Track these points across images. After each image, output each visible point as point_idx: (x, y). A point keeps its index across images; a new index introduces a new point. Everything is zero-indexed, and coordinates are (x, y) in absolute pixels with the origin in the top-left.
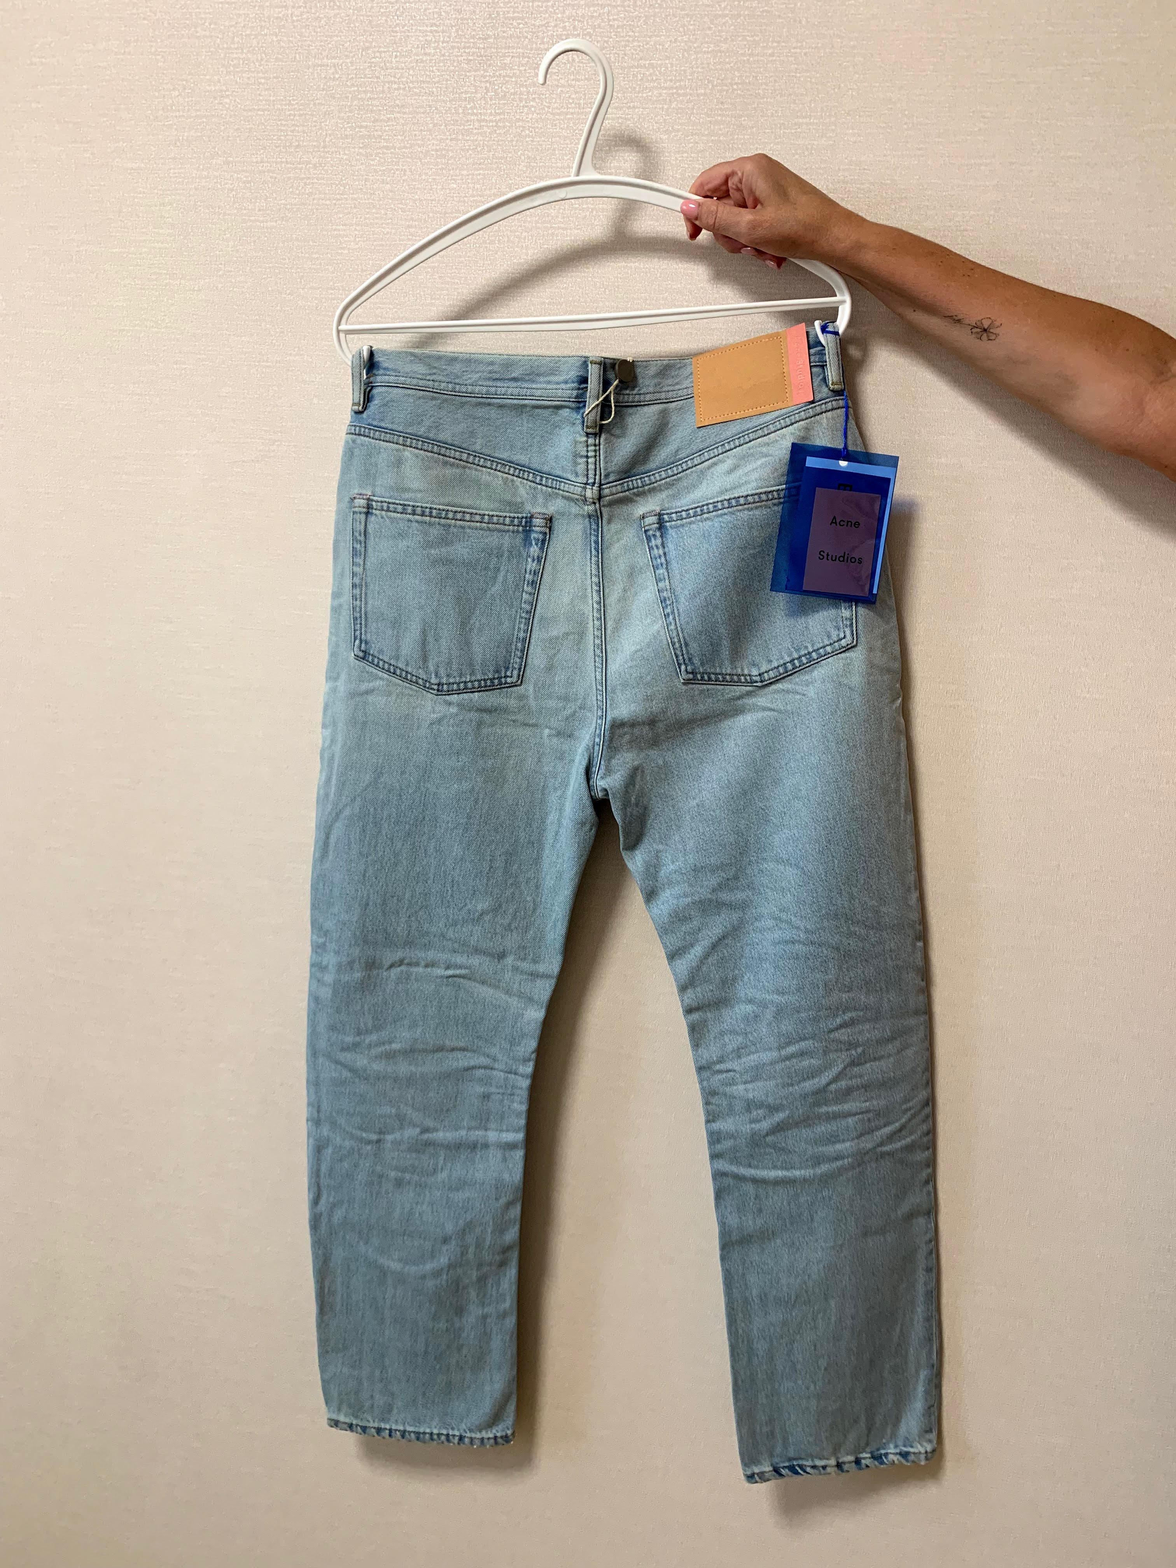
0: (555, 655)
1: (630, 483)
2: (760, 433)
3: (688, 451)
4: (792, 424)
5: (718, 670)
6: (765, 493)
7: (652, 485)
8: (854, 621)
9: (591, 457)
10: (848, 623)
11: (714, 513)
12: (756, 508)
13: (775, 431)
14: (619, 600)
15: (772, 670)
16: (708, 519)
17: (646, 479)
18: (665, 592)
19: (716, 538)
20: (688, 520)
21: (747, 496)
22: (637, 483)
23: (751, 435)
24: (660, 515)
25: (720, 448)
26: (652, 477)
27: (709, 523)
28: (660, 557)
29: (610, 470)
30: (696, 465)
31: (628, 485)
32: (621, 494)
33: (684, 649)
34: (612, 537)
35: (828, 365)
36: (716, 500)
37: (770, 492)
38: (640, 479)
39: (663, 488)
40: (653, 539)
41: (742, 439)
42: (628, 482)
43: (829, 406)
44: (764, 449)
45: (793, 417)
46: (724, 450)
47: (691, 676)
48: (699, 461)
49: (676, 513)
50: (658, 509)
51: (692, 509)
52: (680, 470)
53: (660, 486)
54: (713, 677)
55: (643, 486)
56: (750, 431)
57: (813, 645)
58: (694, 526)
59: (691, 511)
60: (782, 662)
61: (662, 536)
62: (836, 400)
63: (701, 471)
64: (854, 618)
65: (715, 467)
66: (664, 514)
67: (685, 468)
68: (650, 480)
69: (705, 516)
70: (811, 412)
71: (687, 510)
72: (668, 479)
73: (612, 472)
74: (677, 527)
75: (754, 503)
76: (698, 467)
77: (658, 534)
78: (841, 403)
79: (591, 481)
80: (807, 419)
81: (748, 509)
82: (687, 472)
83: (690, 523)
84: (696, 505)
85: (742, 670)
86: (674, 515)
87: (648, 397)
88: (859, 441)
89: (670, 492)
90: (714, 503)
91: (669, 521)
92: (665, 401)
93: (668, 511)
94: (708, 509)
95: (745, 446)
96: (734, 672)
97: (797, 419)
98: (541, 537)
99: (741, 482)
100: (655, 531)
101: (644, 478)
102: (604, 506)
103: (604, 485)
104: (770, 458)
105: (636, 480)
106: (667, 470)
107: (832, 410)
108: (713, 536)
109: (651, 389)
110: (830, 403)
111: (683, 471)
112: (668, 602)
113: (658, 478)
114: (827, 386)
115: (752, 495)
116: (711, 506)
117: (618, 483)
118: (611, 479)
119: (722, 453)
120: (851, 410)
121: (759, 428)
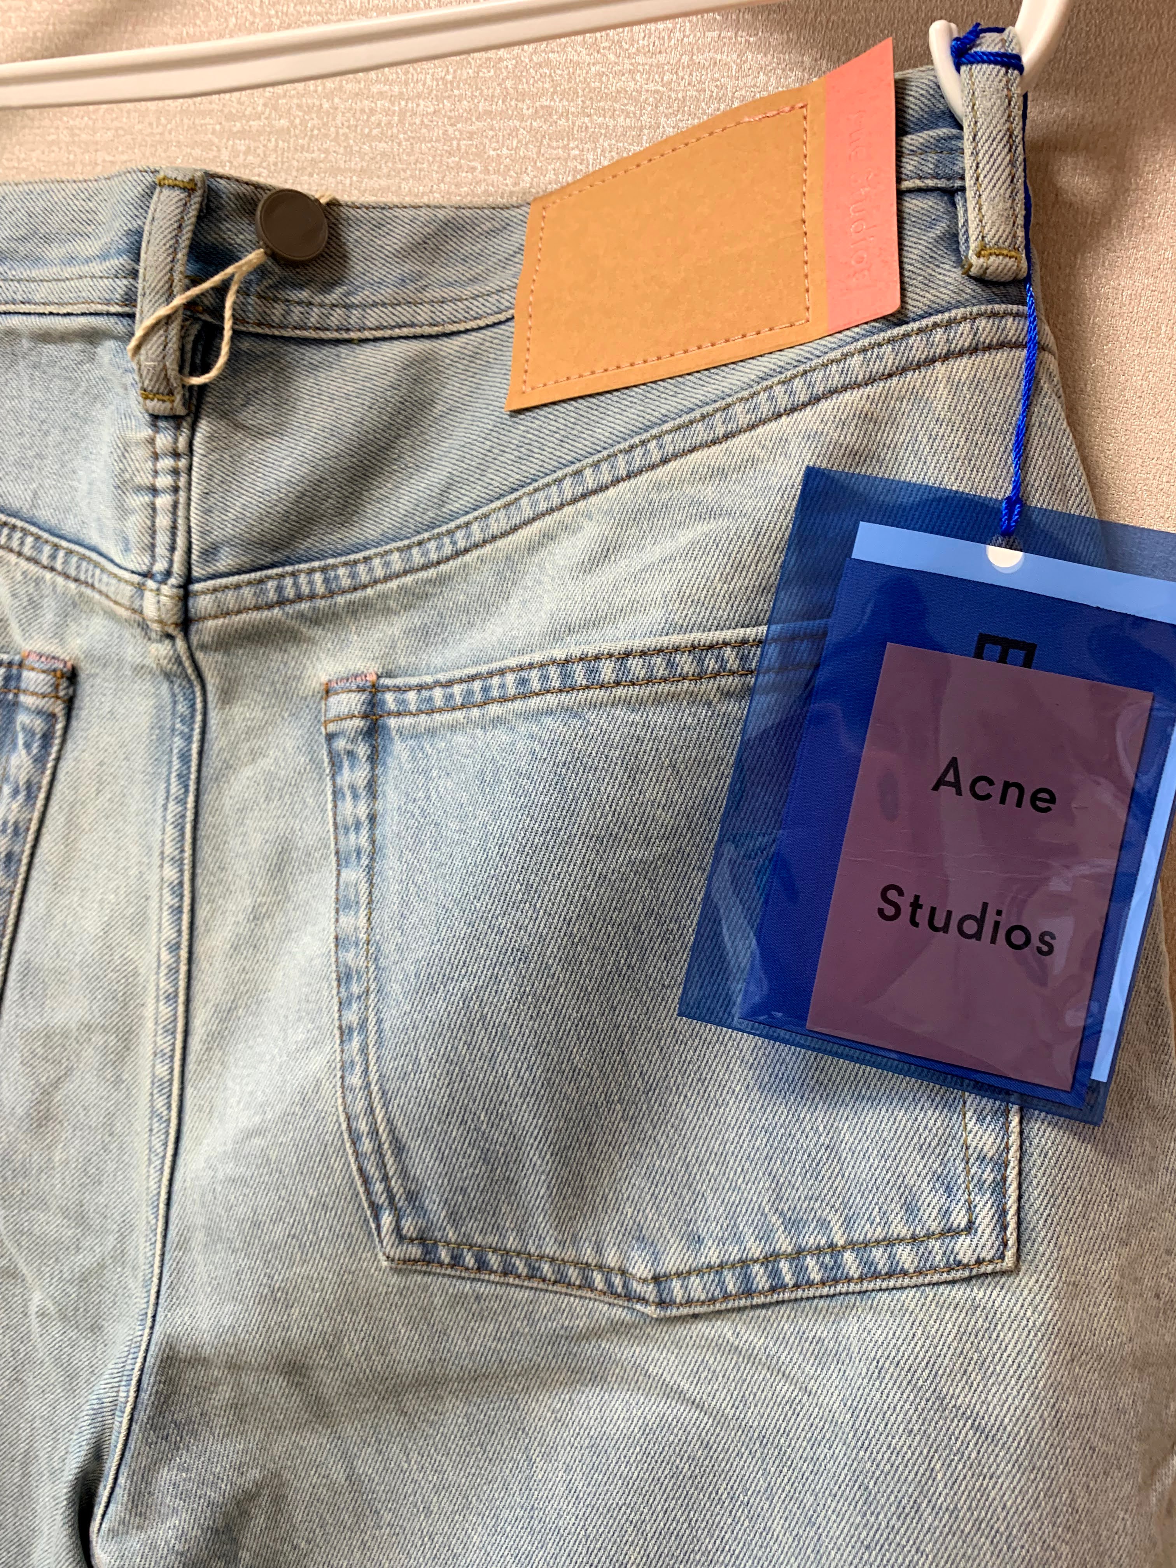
0: (56, 1084)
1: (289, 581)
2: (700, 432)
3: (477, 492)
4: (815, 400)
5: (512, 1242)
6: (693, 648)
7: (359, 594)
8: (1012, 1174)
9: (164, 491)
10: (989, 1176)
11: (518, 705)
12: (658, 701)
13: (752, 427)
14: (235, 948)
15: (699, 1272)
16: (497, 721)
17: (341, 571)
18: (353, 950)
19: (513, 792)
20: (447, 717)
21: (627, 654)
22: (311, 583)
23: (668, 438)
24: (374, 691)
25: (568, 482)
26: (361, 568)
27: (501, 735)
28: (358, 825)
29: (217, 535)
30: (494, 538)
31: (280, 589)
32: (255, 616)
33: (390, 1160)
34: (234, 746)
35: (969, 194)
36: (526, 659)
37: (711, 647)
38: (324, 570)
39: (392, 604)
40: (346, 764)
41: (639, 451)
42: (282, 576)
43: (963, 335)
44: (709, 492)
45: (819, 375)
46: (580, 490)
47: (415, 1251)
48: (504, 525)
49: (420, 688)
50: (371, 669)
51: (461, 681)
52: (448, 550)
53: (384, 596)
54: (494, 1260)
55: (331, 594)
56: (666, 427)
57: (848, 1223)
58: (460, 739)
59: (457, 689)
60: (734, 1253)
61: (373, 759)
62: (994, 315)
63: (508, 558)
64: (1013, 1163)
65: (552, 546)
66: (388, 688)
67: (461, 544)
68: (353, 576)
69: (494, 709)
70: (889, 357)
71: (450, 683)
72: (408, 579)
73: (228, 542)
74: (416, 735)
75: (649, 681)
76: (500, 543)
77: (362, 750)
78: (1013, 328)
79: (160, 566)
80: (871, 380)
81: (627, 702)
82: (468, 558)
83: (453, 727)
84: (473, 671)
85: (599, 1249)
86: (412, 696)
87: (373, 317)
88: (1076, 481)
89: (415, 618)
90: (521, 668)
91: (399, 714)
92: (428, 330)
93: (399, 681)
94: (503, 686)
95: (645, 476)
96: (570, 1254)
97: (836, 381)
98: (39, 725)
99: (619, 602)
100: (353, 741)
101: (334, 567)
102: (203, 647)
103: (199, 580)
104: (724, 523)
105: (312, 571)
106: (409, 547)
107: (973, 350)
108: (508, 785)
109: (386, 293)
110: (965, 327)
111: (457, 554)
112: (355, 989)
113: (379, 572)
114: (960, 262)
115: (643, 654)
116: (510, 678)
117: (245, 577)
118: (225, 562)
119: (574, 501)
120: (1051, 362)
121: (697, 414)
